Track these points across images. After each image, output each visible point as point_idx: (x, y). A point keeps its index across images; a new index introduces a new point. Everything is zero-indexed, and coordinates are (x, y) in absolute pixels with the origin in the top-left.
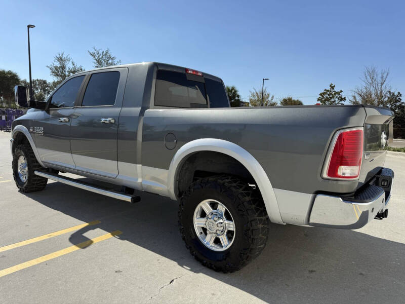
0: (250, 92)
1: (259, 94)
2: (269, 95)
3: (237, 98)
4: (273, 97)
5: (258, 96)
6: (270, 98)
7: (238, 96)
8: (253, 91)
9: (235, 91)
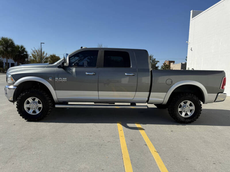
0: (32, 50)
1: (38, 51)
2: (44, 52)
3: (25, 53)
4: (47, 54)
5: (37, 53)
6: (45, 55)
7: (26, 52)
8: (34, 49)
9: (24, 49)
